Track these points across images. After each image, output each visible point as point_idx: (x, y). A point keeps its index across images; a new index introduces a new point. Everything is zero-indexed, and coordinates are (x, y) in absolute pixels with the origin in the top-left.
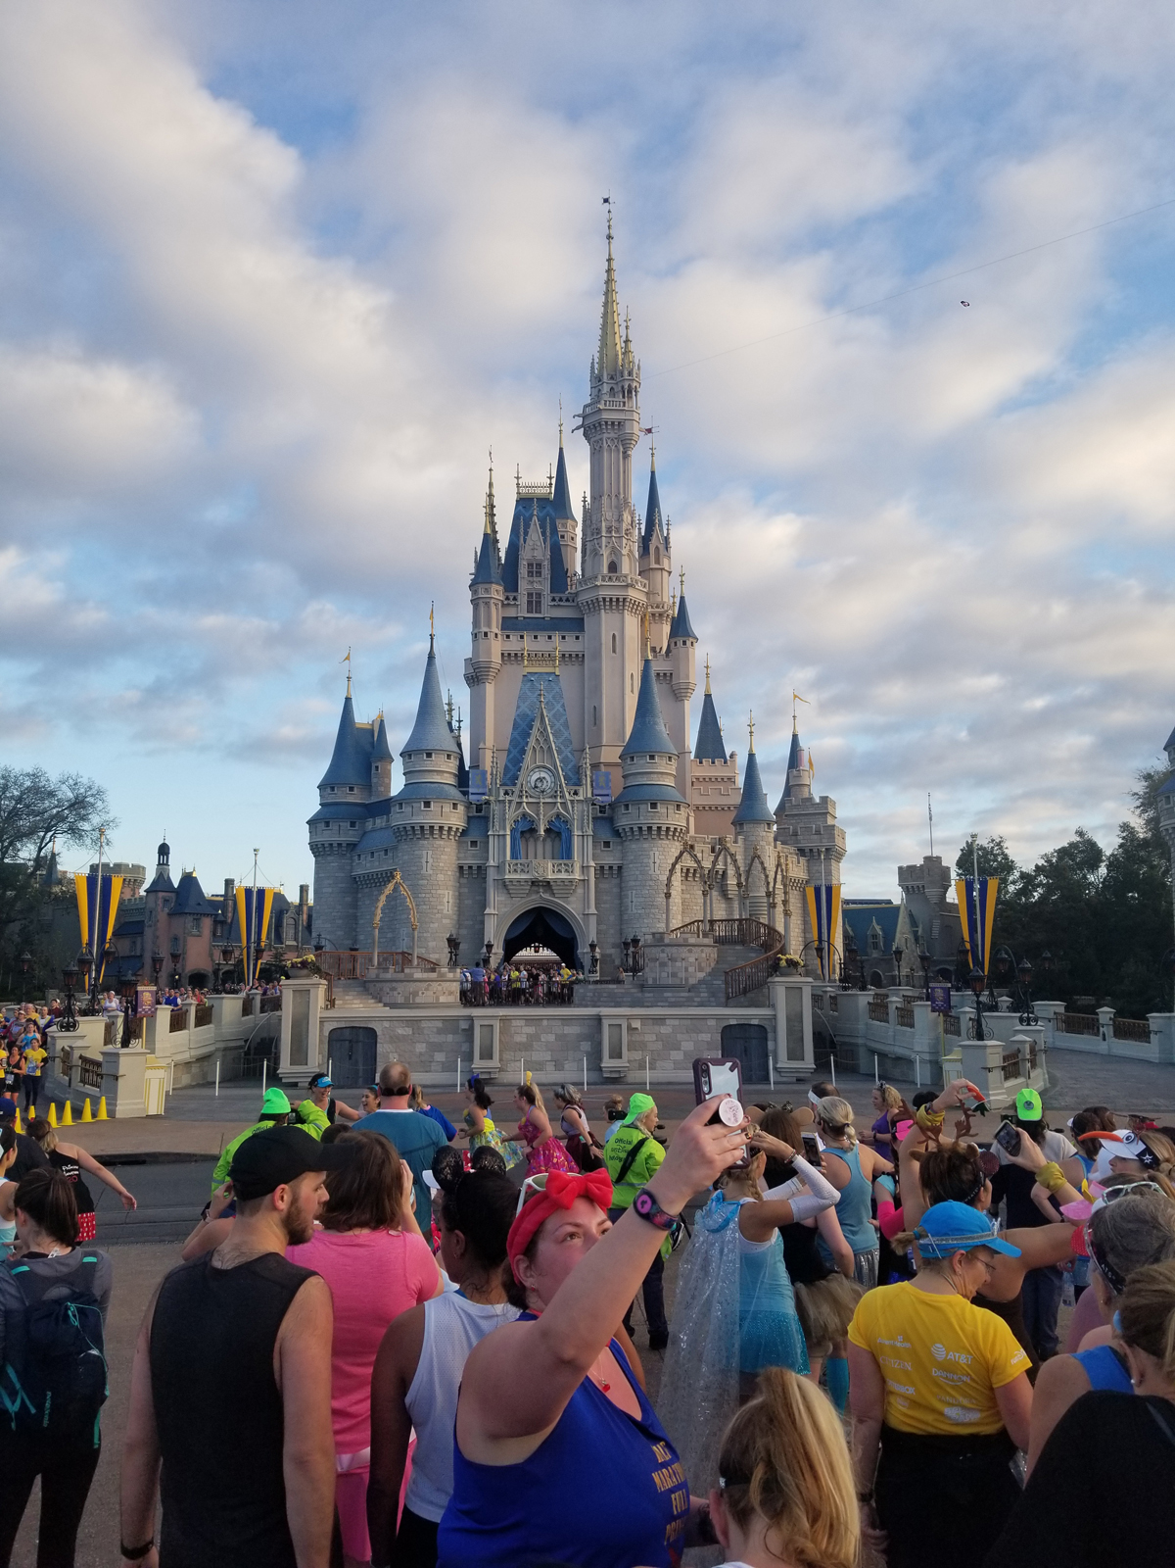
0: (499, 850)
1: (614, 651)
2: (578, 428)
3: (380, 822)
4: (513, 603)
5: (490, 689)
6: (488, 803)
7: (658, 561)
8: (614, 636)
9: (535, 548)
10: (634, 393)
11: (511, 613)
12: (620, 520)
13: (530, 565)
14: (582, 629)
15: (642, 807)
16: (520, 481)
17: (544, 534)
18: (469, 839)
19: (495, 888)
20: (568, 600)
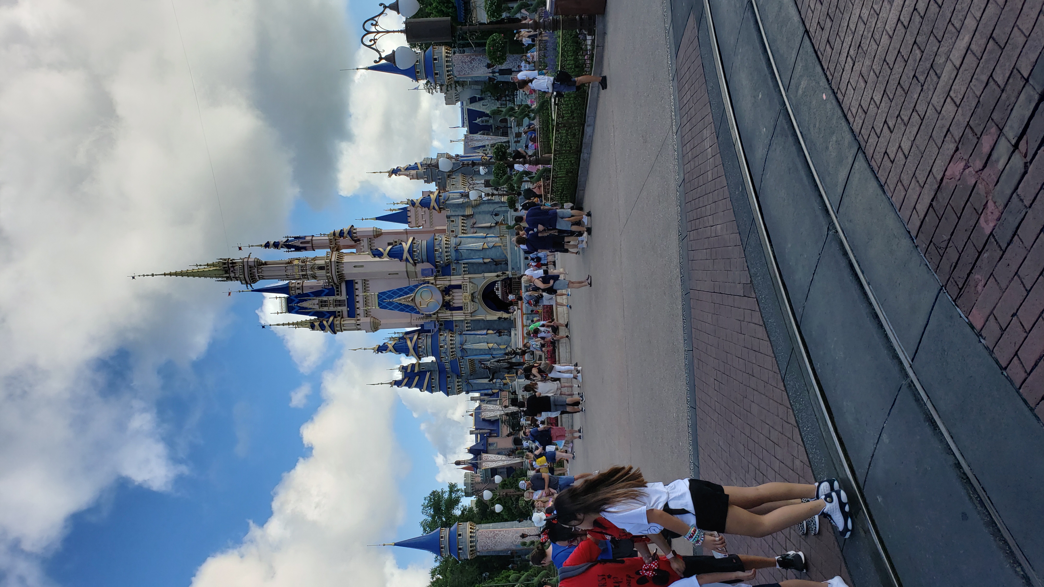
0: (458, 316)
1: (362, 266)
2: (251, 286)
3: (448, 366)
4: (341, 313)
5: (383, 322)
6: (438, 321)
7: (308, 242)
8: (355, 267)
9: (313, 304)
10: (234, 261)
11: (345, 314)
12: (298, 265)
13: (322, 306)
14: (352, 281)
15: (437, 256)
16: (279, 312)
17: (306, 300)
18: (455, 328)
19: (474, 316)
20: (337, 288)
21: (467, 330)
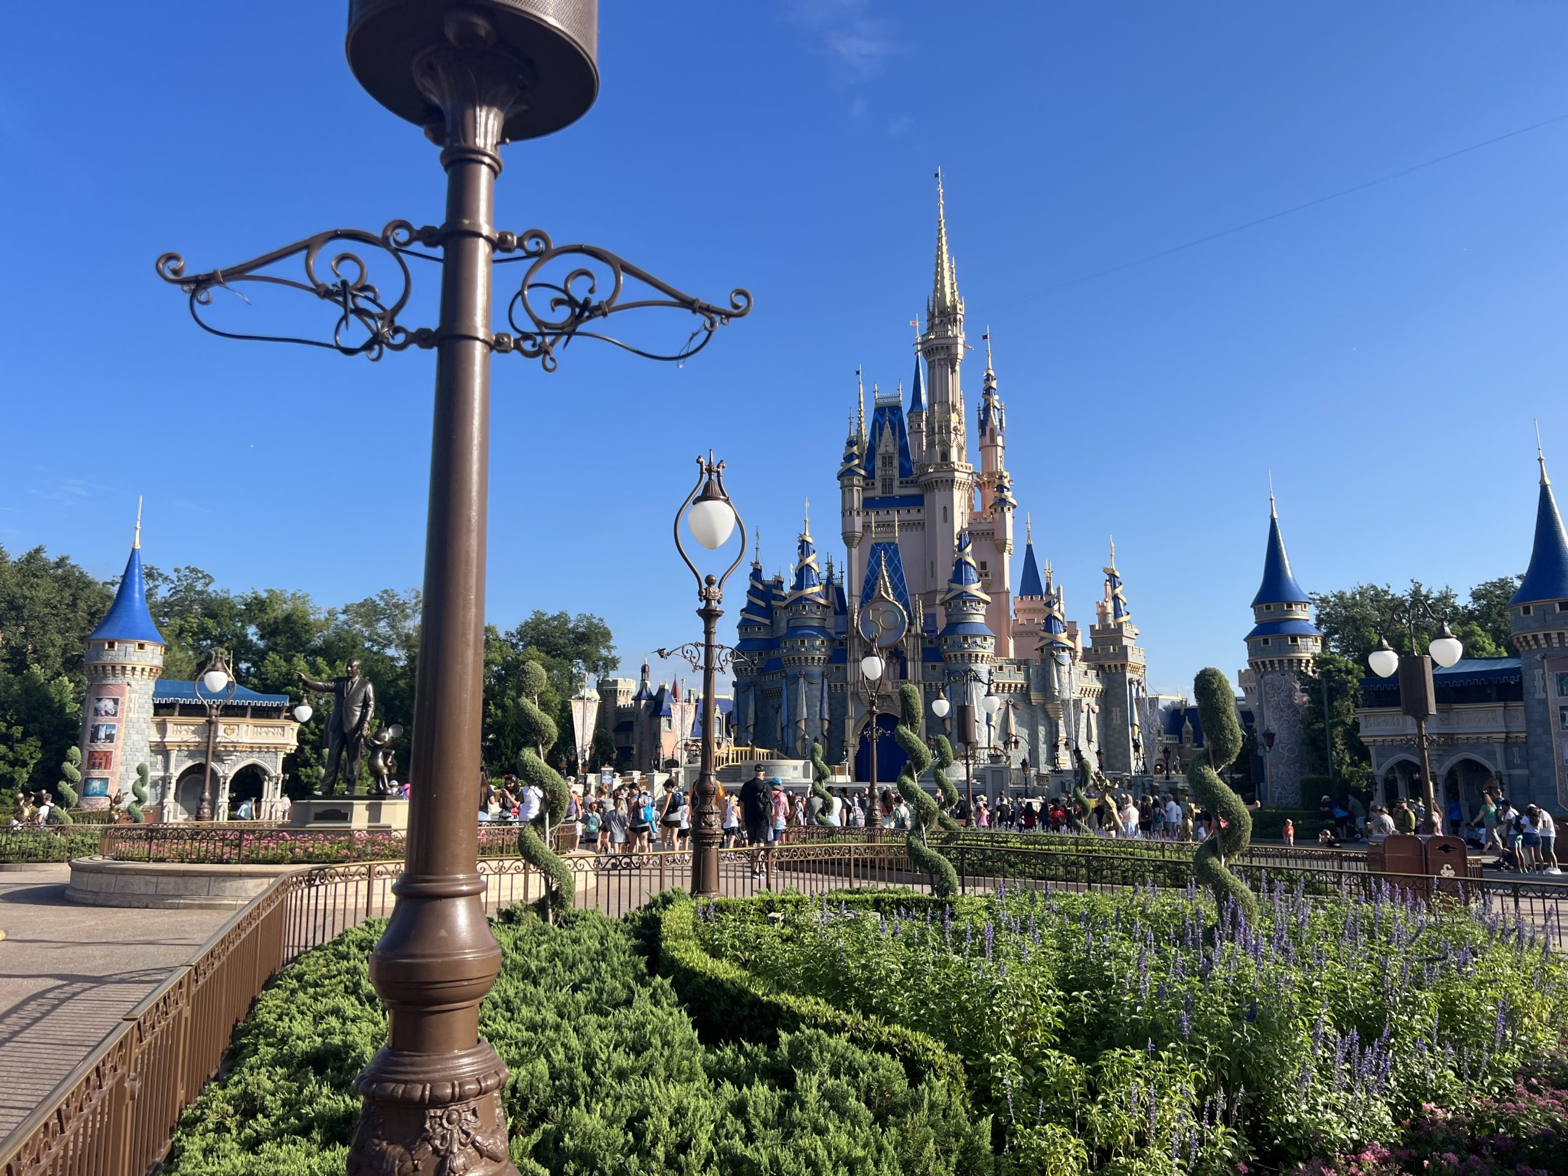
0: (854, 672)
1: (946, 520)
3: (776, 653)
4: (871, 487)
5: (855, 551)
6: (847, 639)
8: (945, 508)
9: (887, 444)
11: (870, 494)
12: (949, 421)
13: (884, 458)
14: (923, 504)
16: (878, 395)
17: (894, 434)
18: (834, 666)
19: (852, 699)
20: (912, 482)
21: (829, 686)
